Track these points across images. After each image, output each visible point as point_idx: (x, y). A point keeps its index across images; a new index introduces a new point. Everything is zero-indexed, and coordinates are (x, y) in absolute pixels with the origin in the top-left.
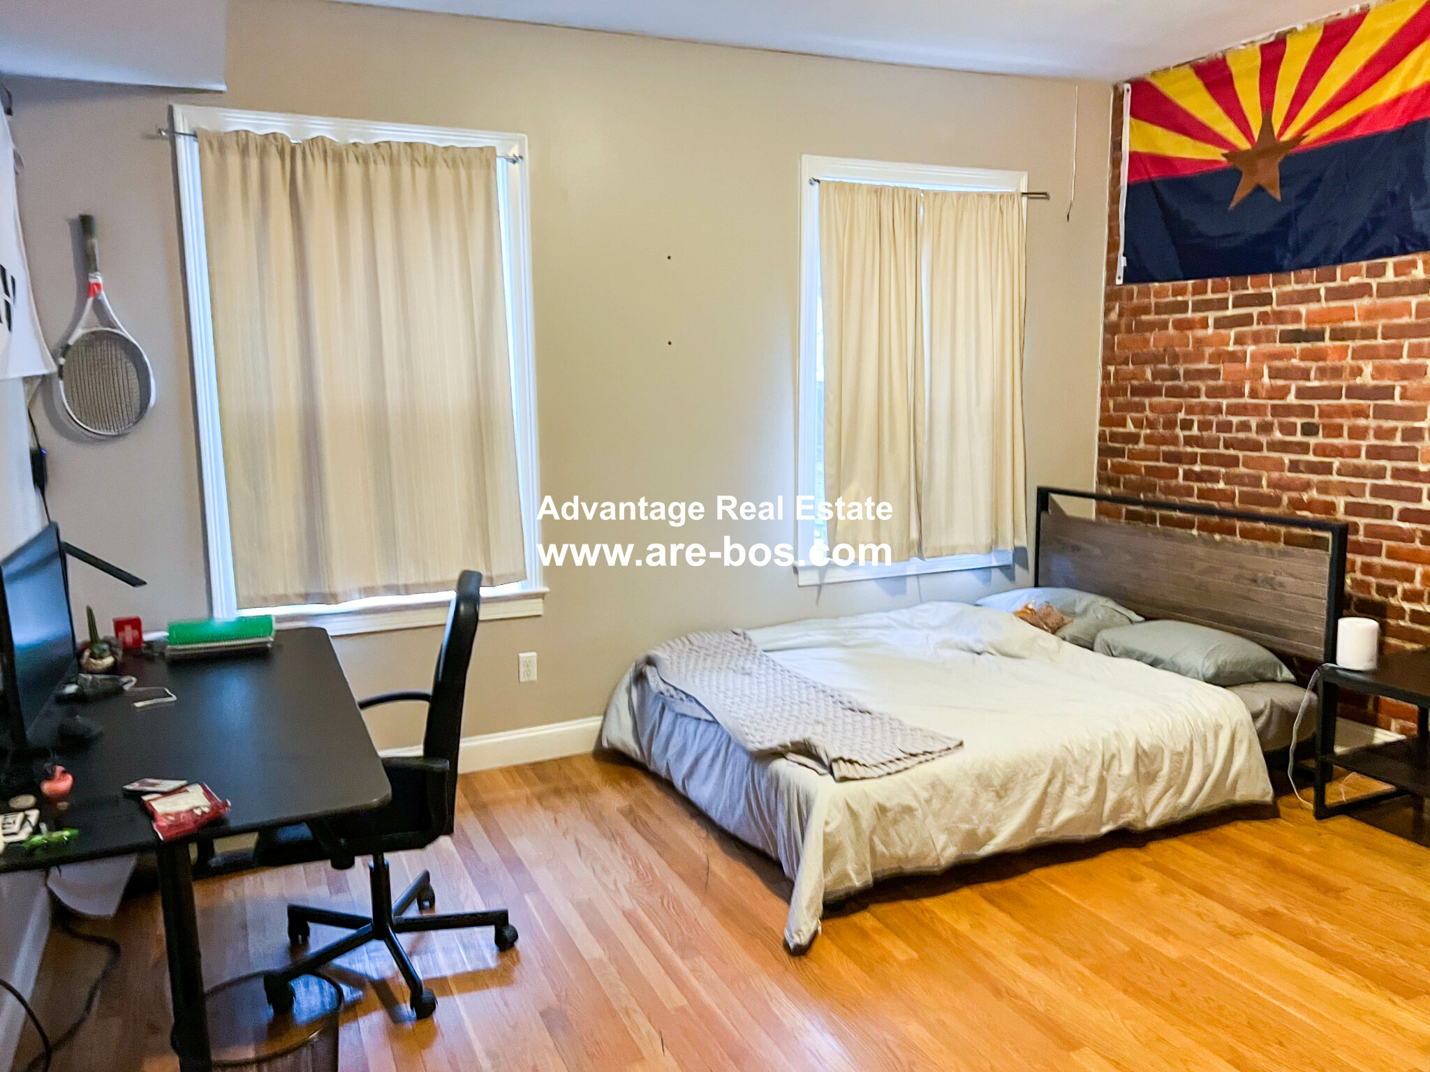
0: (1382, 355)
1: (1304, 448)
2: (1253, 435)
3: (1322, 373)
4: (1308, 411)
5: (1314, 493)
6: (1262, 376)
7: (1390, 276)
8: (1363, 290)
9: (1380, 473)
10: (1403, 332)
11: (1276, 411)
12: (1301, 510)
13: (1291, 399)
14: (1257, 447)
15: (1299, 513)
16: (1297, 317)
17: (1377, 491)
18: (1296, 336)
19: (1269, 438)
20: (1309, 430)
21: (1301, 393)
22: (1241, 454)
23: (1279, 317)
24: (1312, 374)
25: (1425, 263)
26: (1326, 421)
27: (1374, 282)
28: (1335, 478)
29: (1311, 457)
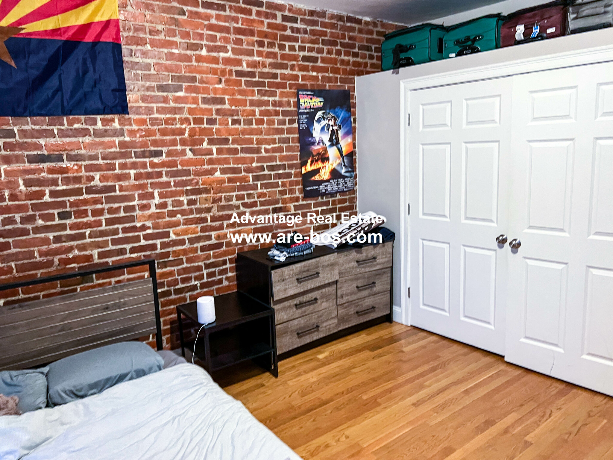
0: (104, 168)
1: (63, 227)
2: (19, 226)
3: (67, 181)
4: (62, 204)
5: (76, 252)
6: (19, 186)
7: (99, 125)
8: (85, 132)
9: (116, 232)
10: (114, 156)
11: (35, 207)
12: (70, 264)
13: (47, 198)
14: (25, 232)
15: (68, 266)
16: (38, 147)
17: (115, 242)
18: (42, 159)
19: (34, 226)
20: (63, 216)
21: (53, 194)
22: (10, 240)
23: (23, 146)
24: (60, 182)
25: (119, 120)
26: (75, 209)
27: (91, 128)
28: (88, 240)
29: (68, 232)
